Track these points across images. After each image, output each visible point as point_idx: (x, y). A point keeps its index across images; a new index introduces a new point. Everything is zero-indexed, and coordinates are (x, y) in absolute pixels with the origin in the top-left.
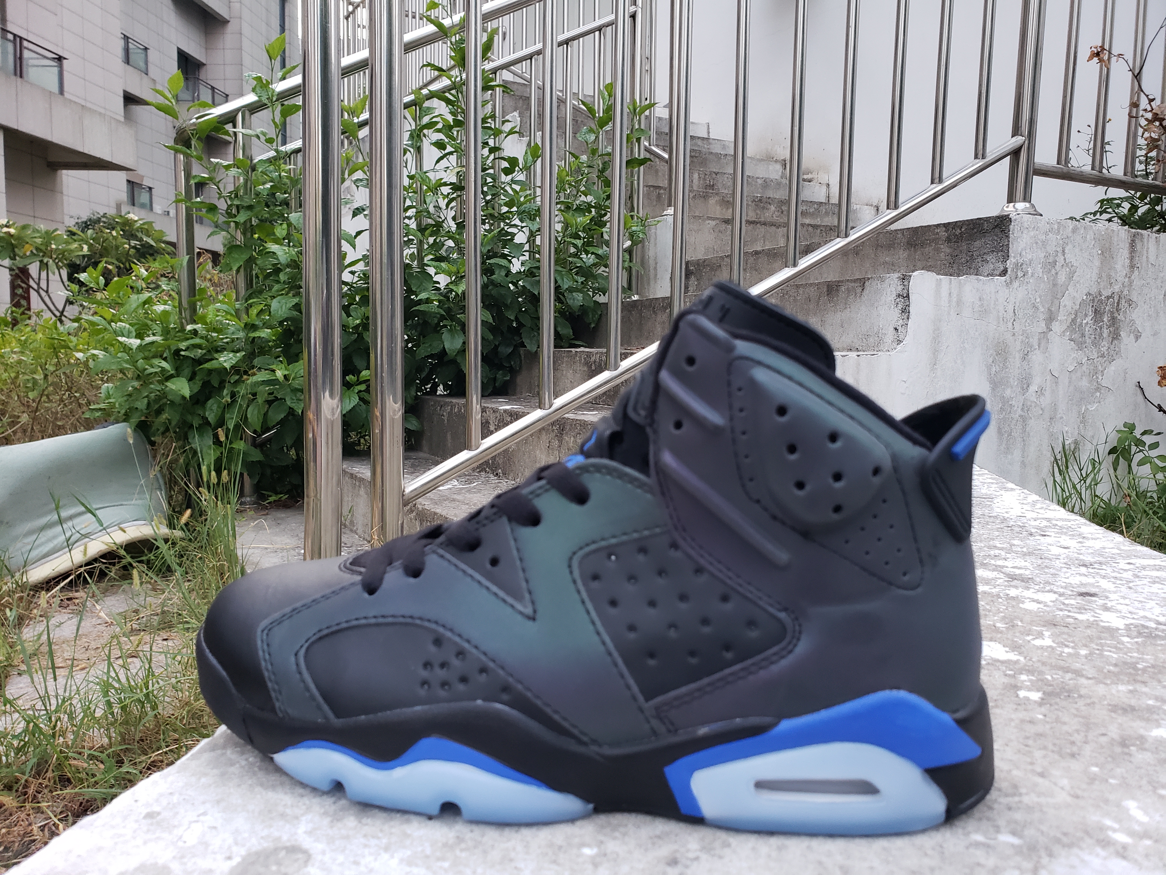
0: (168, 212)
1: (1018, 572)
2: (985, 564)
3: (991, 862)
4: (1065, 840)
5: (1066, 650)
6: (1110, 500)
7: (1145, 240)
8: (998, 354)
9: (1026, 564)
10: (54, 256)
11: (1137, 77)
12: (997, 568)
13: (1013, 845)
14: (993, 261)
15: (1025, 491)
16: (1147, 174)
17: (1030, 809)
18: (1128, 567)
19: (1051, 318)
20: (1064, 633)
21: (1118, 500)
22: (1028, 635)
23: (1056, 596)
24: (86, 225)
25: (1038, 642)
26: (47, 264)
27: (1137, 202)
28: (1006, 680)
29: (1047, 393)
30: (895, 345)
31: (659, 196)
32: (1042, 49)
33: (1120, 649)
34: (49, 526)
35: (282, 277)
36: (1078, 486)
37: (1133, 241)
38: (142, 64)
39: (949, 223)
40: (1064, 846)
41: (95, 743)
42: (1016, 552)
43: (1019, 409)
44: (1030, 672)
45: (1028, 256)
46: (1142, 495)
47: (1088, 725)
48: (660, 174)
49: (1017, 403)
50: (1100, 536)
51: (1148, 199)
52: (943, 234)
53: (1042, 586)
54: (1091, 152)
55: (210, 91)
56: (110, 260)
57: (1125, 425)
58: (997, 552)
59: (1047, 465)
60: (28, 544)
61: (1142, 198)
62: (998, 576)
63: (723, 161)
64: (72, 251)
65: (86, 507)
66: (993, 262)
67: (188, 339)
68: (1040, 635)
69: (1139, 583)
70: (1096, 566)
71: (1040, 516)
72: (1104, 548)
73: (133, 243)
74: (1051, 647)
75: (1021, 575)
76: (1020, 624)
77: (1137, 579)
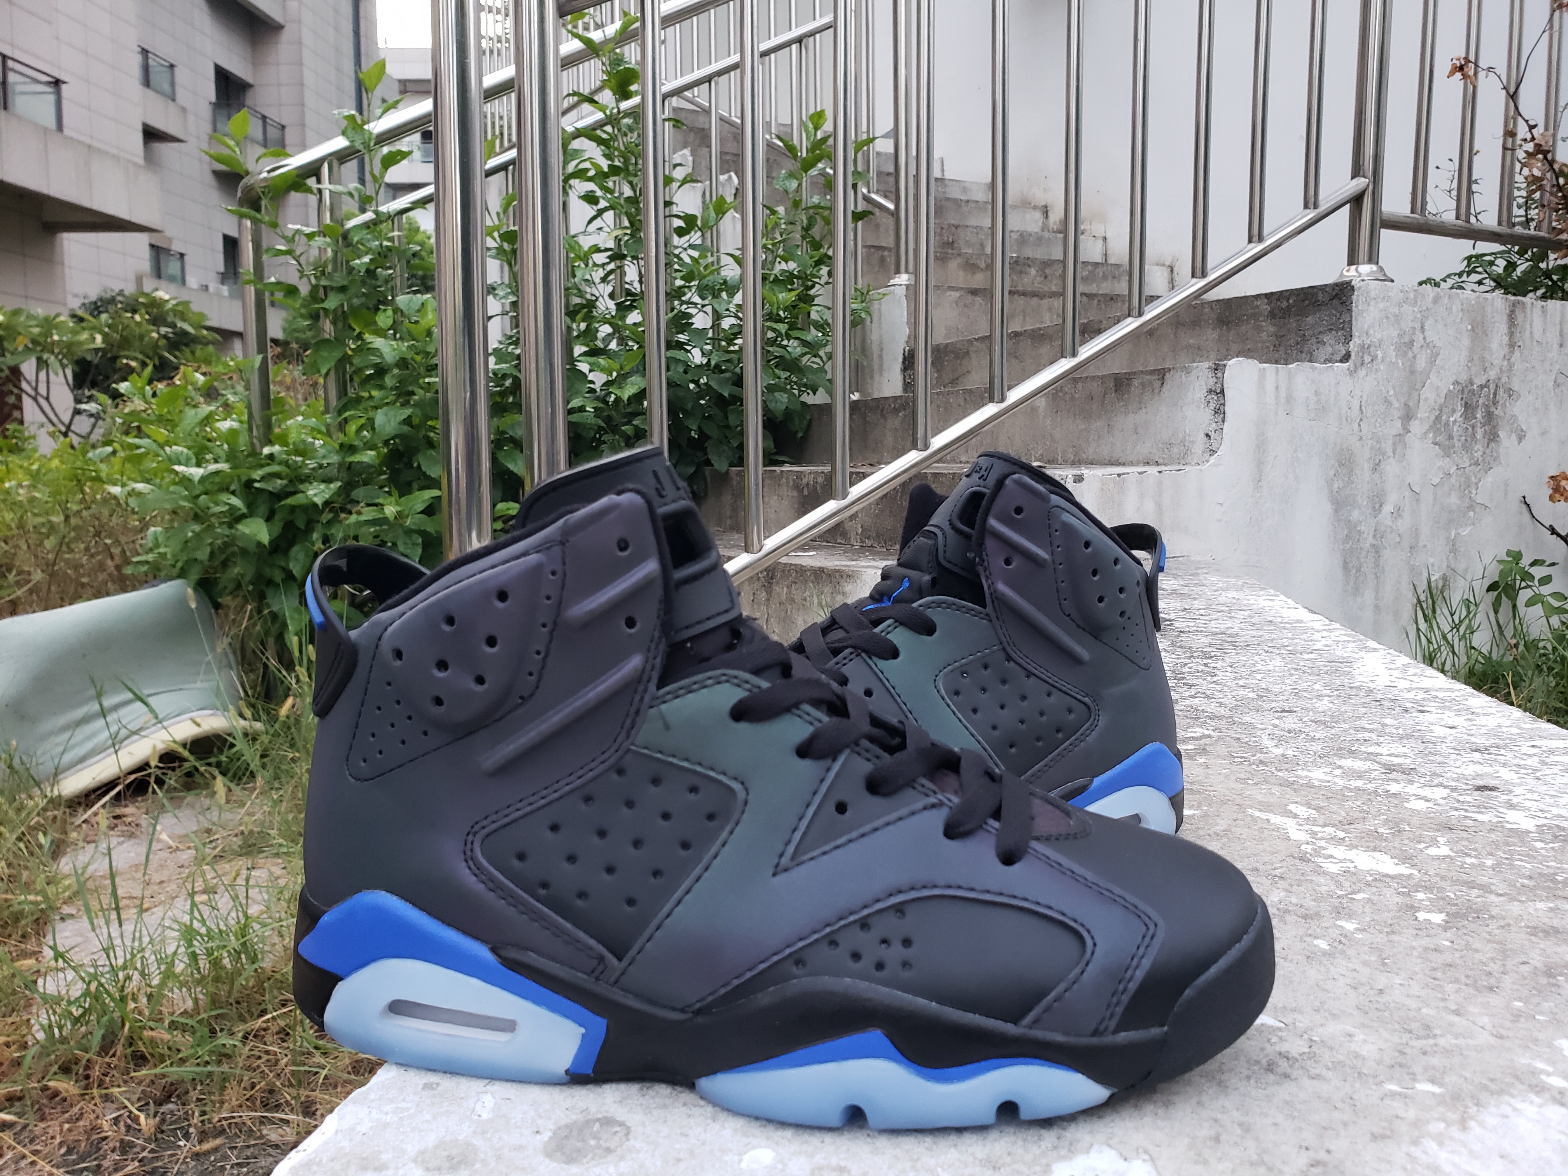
0: (207, 287)
1: (1396, 761)
2: (1353, 752)
3: (1411, 1114)
4: (1492, 1086)
5: (1468, 860)
6: (1490, 653)
7: (1528, 311)
8: (1341, 465)
9: (1405, 750)
10: (56, 351)
11: (1513, 96)
12: (1370, 757)
13: (1434, 1094)
14: (1332, 342)
15: (1392, 651)
16: (1528, 221)
17: (1448, 1052)
18: (1532, 751)
19: (1408, 416)
20: (1462, 839)
21: (1502, 652)
22: (1420, 842)
23: (1448, 791)
24: (97, 307)
25: (1432, 851)
26: (46, 361)
27: (1515, 258)
28: (1400, 899)
29: (1406, 514)
30: (1207, 455)
31: (882, 260)
32: (1388, 60)
33: (1534, 857)
34: (86, 720)
35: (389, 381)
36: (1449, 636)
37: (1512, 312)
38: (166, 87)
39: (1272, 293)
40: (1492, 1093)
41: (176, 1008)
42: (1391, 735)
43: (1370, 536)
44: (1427, 889)
45: (1377, 335)
46: (1532, 646)
47: (1504, 953)
48: (881, 229)
49: (1367, 529)
50: (1493, 710)
51: (1530, 253)
52: (1265, 308)
53: (1428, 778)
54: (1454, 193)
55: (260, 122)
56: (133, 354)
57: (1509, 553)
58: (1367, 735)
59: (1407, 609)
60: (58, 745)
61: (1521, 253)
62: (1372, 767)
63: (965, 209)
64: (80, 343)
65: (134, 694)
66: (1331, 344)
67: (262, 466)
68: (1434, 842)
69: (1548, 772)
70: (1492, 750)
71: (1415, 685)
72: (1500, 727)
73: (163, 330)
74: (1448, 856)
75: (1400, 765)
76: (1407, 828)
77: (1545, 767)
